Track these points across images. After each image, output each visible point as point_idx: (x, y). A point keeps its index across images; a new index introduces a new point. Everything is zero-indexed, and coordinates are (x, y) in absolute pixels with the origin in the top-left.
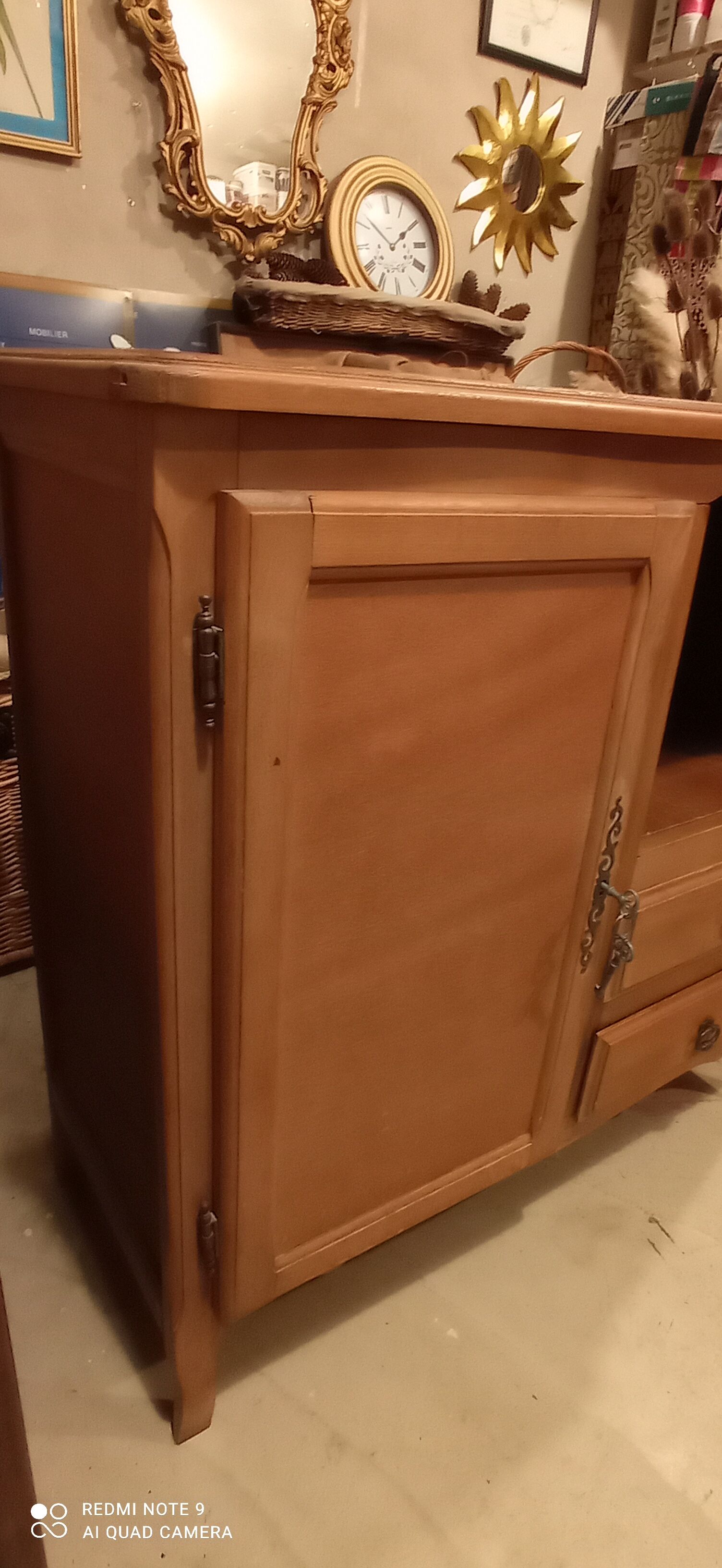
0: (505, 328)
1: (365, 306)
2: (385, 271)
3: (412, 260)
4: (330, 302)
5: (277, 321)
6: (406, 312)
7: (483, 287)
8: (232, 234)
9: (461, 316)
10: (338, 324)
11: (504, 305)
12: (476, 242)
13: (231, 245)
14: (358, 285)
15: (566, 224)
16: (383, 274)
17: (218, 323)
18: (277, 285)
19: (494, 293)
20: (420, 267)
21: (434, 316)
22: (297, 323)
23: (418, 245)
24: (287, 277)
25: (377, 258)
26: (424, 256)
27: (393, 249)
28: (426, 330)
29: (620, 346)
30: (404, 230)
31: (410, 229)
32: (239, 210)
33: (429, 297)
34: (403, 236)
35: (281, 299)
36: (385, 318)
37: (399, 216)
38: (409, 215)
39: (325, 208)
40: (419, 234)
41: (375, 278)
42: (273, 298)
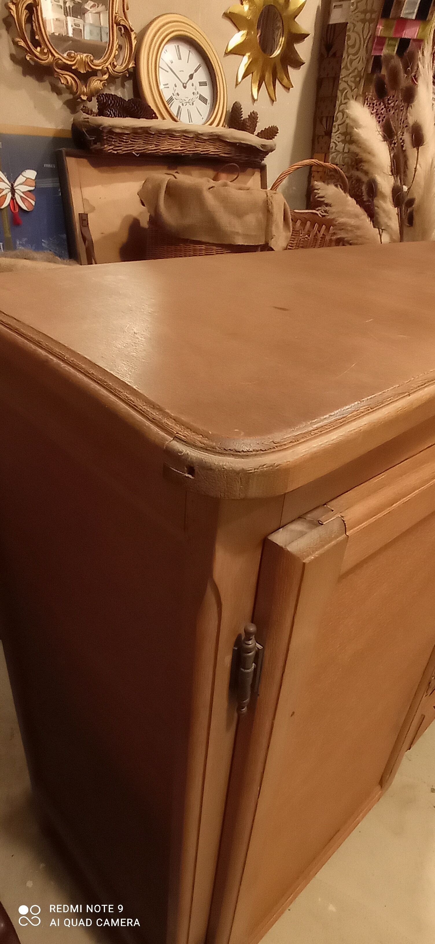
0: (263, 146)
1: (170, 134)
2: (181, 105)
3: (199, 95)
4: (146, 132)
5: (108, 148)
6: (198, 137)
7: (245, 115)
8: (68, 78)
9: (235, 138)
10: (151, 148)
11: (261, 126)
12: (240, 80)
13: (69, 88)
14: (164, 118)
15: (298, 64)
16: (179, 107)
17: (64, 150)
18: (107, 121)
19: (253, 117)
20: (203, 99)
21: (216, 139)
22: (123, 149)
23: (202, 84)
24: (114, 114)
25: (175, 94)
26: (206, 91)
27: (185, 87)
28: (211, 149)
29: (337, 155)
30: (192, 73)
31: (196, 71)
32: (73, 59)
33: (211, 124)
34: (191, 77)
35: (111, 131)
36: (184, 142)
37: (188, 62)
38: (194, 60)
40: (202, 75)
41: (174, 110)
42: (106, 131)
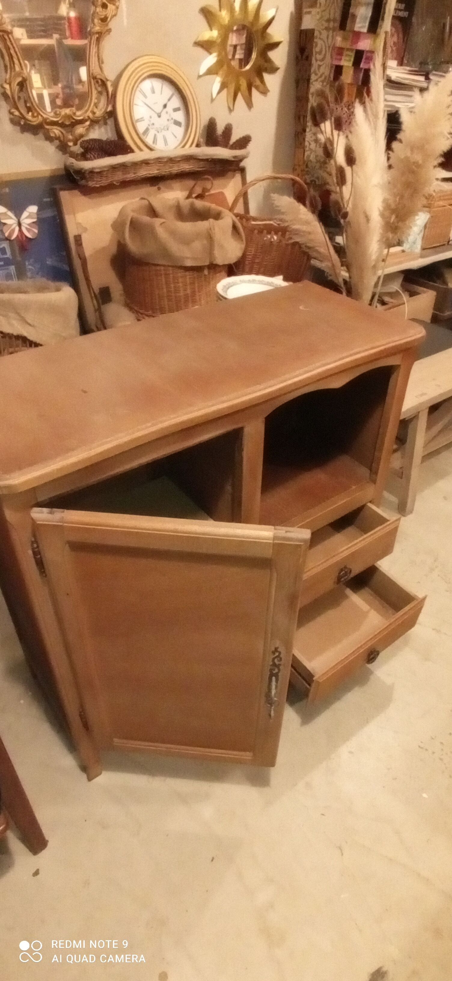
0: (235, 157)
1: (146, 162)
2: (156, 133)
3: (173, 121)
4: (123, 166)
5: (91, 184)
6: (171, 160)
7: (220, 129)
8: (56, 131)
9: (207, 155)
10: (130, 176)
11: (235, 137)
12: (214, 96)
13: (58, 138)
14: (141, 150)
15: (273, 70)
16: (155, 135)
17: (57, 187)
18: (87, 165)
19: (228, 130)
20: (177, 123)
21: (188, 158)
22: (104, 182)
23: (176, 110)
24: (94, 156)
25: (150, 125)
26: (180, 116)
27: (159, 116)
28: (186, 167)
29: (311, 153)
30: (165, 103)
31: (169, 100)
32: (58, 116)
33: (183, 147)
34: (165, 106)
35: (92, 172)
36: (160, 166)
37: (161, 94)
38: (167, 90)
39: (112, 99)
40: (176, 102)
41: (149, 140)
42: (87, 172)
